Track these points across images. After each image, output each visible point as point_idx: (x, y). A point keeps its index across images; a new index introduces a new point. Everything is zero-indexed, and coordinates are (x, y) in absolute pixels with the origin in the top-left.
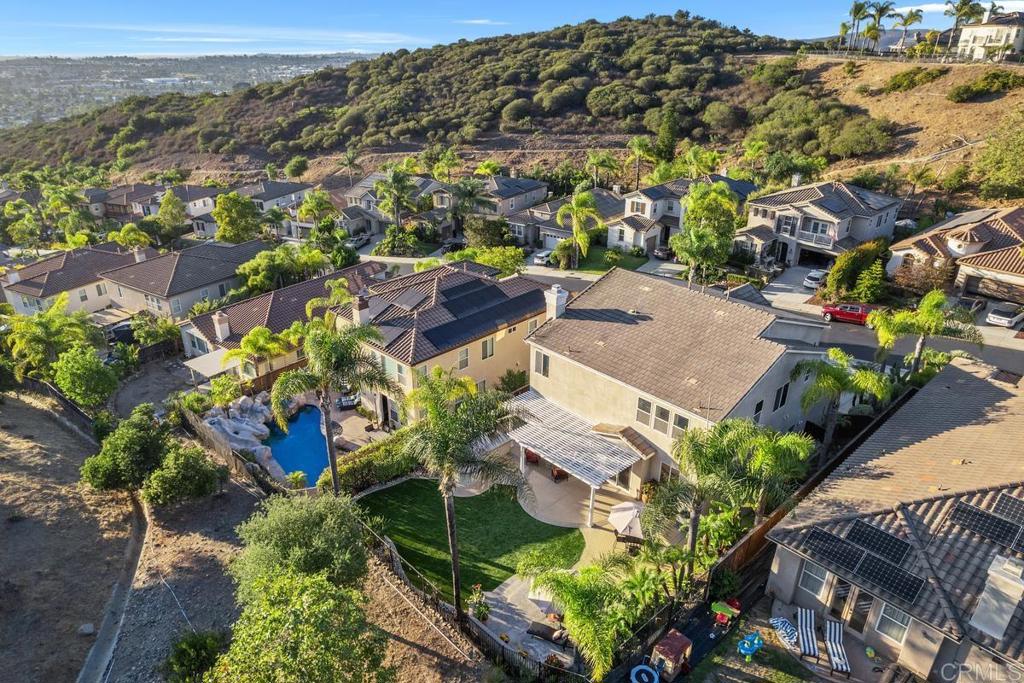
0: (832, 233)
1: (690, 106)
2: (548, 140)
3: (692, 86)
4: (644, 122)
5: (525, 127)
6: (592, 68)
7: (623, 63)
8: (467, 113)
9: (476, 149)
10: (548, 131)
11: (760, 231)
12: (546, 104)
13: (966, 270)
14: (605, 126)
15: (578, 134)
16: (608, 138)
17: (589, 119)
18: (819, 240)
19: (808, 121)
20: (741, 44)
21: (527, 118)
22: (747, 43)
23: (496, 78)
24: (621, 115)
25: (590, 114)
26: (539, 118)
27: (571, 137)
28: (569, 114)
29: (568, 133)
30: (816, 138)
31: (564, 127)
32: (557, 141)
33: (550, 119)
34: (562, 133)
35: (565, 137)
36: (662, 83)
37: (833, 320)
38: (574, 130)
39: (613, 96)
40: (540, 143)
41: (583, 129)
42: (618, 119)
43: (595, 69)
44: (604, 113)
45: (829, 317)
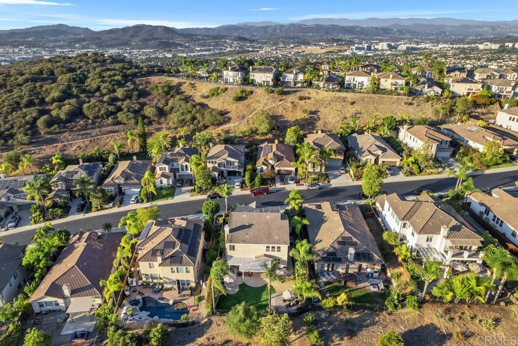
0: (236, 164)
1: (136, 109)
2: (74, 135)
3: (130, 98)
4: (119, 119)
5: (57, 131)
6: (75, 93)
7: (90, 89)
8: (12, 127)
9: (32, 147)
10: (71, 130)
11: (214, 169)
12: (62, 116)
13: (277, 169)
14: (100, 124)
15: (88, 129)
16: (104, 129)
17: (90, 121)
18: (233, 168)
19: (190, 112)
20: (138, 73)
21: (56, 126)
22: (140, 72)
23: (18, 103)
24: (105, 117)
25: (89, 119)
26: (62, 125)
27: (86, 132)
28: (78, 120)
29: (82, 130)
30: (197, 119)
31: (79, 127)
32: (79, 135)
33: (69, 124)
34: (79, 130)
35: (82, 132)
36: (115, 98)
37: (255, 195)
38: (85, 128)
39: (97, 109)
40: (70, 138)
41: (90, 127)
42: (104, 119)
43: (77, 93)
44: (96, 117)
45: (253, 195)
